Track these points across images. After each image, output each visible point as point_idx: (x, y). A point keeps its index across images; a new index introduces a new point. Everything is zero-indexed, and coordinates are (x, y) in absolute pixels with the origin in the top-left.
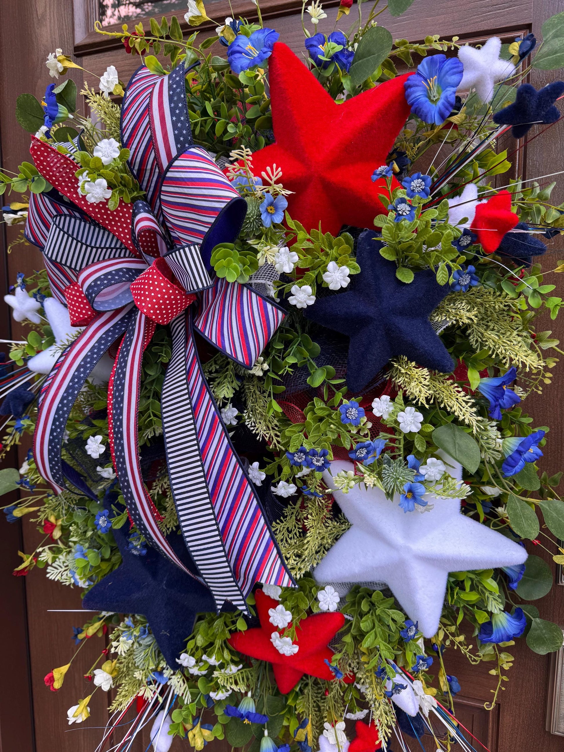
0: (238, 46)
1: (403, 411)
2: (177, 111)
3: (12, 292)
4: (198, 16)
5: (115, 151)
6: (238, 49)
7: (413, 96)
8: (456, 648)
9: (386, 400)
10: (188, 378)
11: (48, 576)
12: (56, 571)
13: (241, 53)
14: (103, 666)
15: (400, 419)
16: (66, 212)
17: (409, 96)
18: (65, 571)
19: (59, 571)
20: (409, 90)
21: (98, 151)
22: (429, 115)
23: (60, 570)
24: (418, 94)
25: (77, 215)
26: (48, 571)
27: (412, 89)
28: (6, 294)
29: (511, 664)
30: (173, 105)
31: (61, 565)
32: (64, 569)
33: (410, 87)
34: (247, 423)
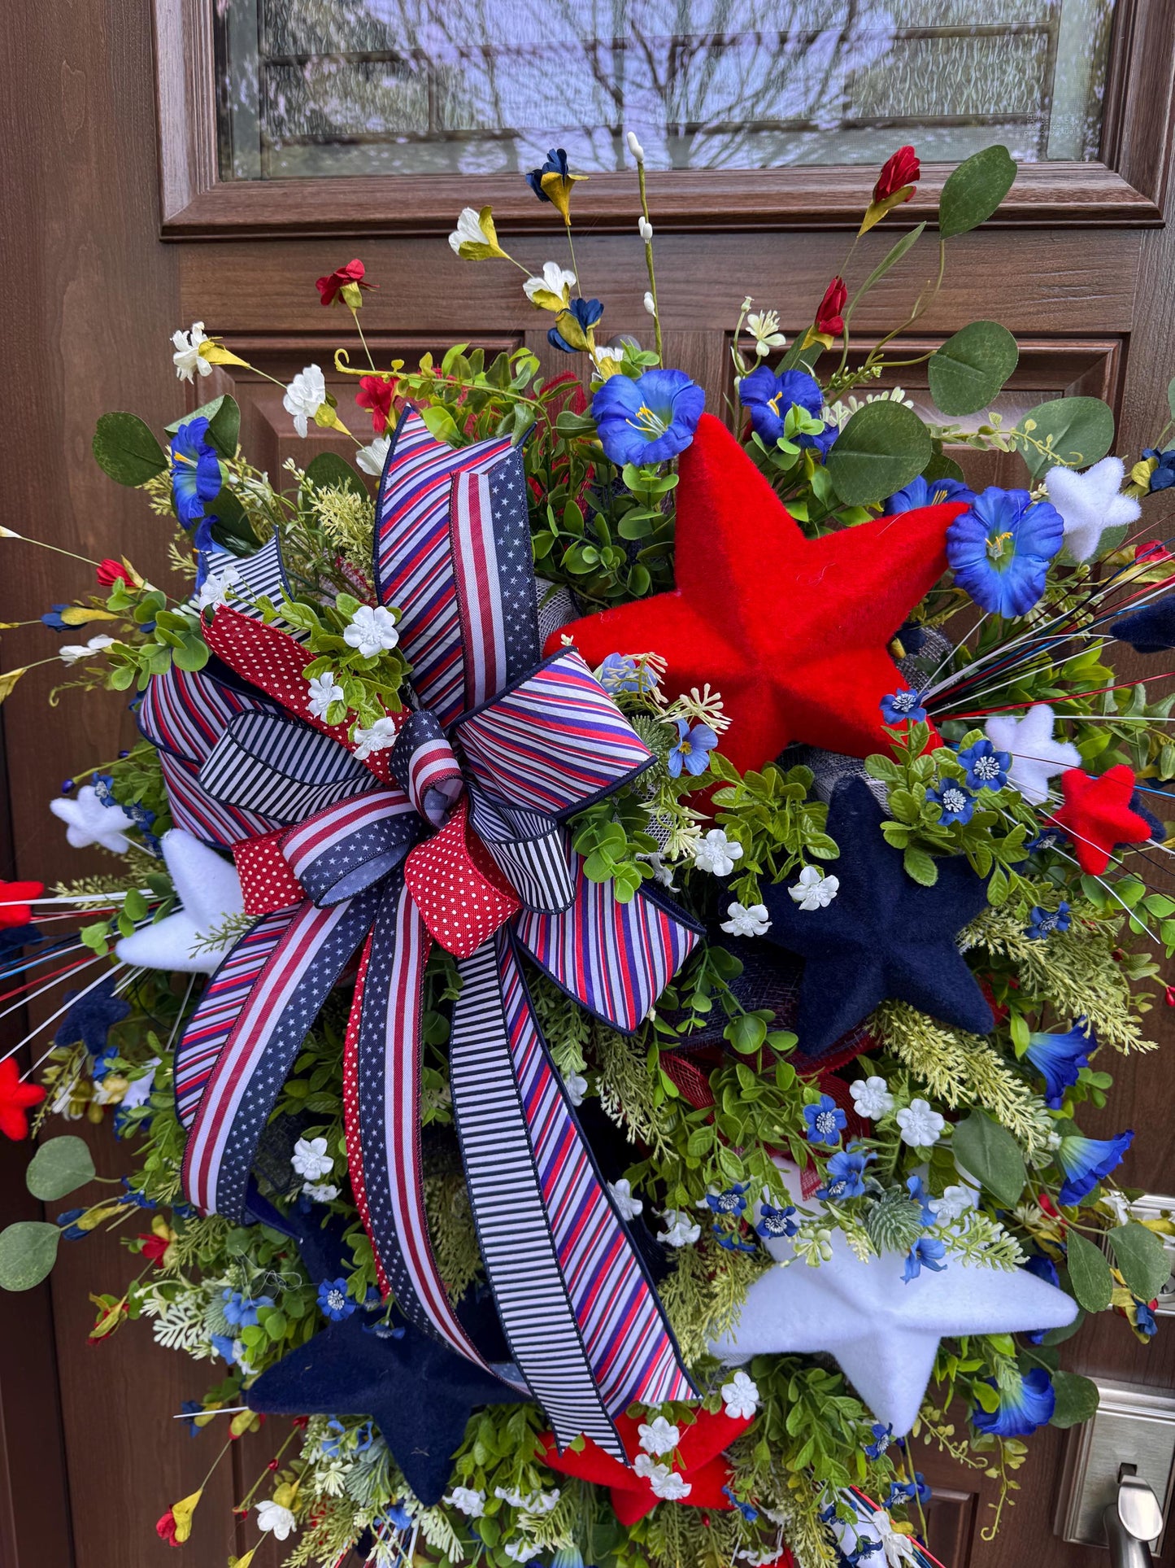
0: (619, 403)
1: (907, 1106)
2: (511, 555)
3: (71, 793)
4: (480, 245)
5: (387, 634)
6: (618, 410)
7: (964, 559)
8: (941, 1448)
9: (878, 1088)
10: (511, 1047)
11: (157, 1338)
12: (172, 1328)
13: (623, 418)
14: (275, 1496)
15: (901, 1122)
16: (249, 706)
17: (955, 556)
18: (191, 1327)
19: (178, 1328)
20: (956, 546)
21: (353, 632)
22: (991, 600)
23: (181, 1325)
24: (973, 557)
25: (271, 709)
26: (156, 1328)
27: (964, 546)
28: (56, 797)
29: (1023, 1459)
30: (501, 542)
31: (182, 1315)
32: (188, 1323)
33: (960, 540)
34: (604, 1106)
